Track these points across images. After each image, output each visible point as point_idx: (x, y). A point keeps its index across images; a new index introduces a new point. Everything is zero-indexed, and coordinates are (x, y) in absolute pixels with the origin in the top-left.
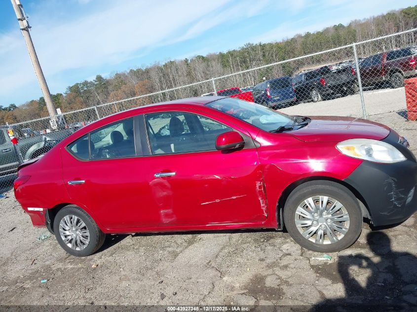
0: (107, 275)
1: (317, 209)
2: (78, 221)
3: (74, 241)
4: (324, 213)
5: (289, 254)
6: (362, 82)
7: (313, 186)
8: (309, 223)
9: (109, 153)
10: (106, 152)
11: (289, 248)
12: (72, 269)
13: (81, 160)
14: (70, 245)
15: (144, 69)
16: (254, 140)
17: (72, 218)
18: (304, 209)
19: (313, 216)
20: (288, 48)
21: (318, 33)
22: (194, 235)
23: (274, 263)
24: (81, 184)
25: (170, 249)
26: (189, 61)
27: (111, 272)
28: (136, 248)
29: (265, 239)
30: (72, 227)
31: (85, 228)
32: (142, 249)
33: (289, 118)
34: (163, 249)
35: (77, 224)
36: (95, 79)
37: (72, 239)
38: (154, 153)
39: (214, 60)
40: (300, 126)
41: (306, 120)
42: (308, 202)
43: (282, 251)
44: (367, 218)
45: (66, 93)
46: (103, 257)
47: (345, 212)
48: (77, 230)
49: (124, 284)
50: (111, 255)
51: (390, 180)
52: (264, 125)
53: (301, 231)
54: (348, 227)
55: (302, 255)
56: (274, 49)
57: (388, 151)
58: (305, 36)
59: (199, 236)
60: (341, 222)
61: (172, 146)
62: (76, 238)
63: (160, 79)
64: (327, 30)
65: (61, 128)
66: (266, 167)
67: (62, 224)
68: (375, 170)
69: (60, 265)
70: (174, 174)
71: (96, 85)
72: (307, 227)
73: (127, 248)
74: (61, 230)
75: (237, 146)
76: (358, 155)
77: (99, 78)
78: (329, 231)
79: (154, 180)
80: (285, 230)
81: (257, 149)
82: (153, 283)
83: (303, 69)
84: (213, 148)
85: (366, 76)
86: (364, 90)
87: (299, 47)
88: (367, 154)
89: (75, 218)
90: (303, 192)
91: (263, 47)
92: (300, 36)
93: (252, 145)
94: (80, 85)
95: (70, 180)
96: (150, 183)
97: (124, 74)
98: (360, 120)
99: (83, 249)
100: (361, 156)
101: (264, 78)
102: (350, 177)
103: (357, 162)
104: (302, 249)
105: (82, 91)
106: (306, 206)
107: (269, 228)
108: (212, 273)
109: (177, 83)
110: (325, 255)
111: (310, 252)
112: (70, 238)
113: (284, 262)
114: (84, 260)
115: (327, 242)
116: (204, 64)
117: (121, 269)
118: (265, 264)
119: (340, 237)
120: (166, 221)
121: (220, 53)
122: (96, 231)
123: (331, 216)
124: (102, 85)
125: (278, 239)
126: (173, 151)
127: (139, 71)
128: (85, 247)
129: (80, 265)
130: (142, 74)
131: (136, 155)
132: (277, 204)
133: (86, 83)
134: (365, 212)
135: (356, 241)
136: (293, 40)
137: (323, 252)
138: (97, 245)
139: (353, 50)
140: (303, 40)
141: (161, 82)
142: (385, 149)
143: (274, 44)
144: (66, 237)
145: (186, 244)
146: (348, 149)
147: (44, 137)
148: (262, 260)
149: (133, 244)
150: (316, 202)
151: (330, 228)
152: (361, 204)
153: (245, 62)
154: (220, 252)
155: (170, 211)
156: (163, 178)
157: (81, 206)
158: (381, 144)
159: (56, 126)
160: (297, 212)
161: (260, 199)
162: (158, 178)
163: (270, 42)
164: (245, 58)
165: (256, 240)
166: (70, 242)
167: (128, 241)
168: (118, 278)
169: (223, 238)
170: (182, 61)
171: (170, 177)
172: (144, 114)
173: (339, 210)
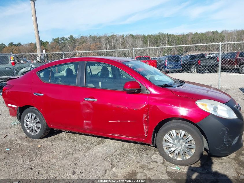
0: (45, 153)
1: (177, 138)
2: (35, 118)
3: (31, 129)
4: (181, 141)
5: (156, 162)
6: (221, 67)
7: (177, 124)
8: (171, 145)
9: (61, 81)
10: (59, 80)
11: (156, 157)
12: (26, 145)
13: (44, 82)
14: (28, 131)
15: (98, 36)
16: (147, 89)
17: (32, 115)
18: (169, 136)
19: (174, 141)
20: (183, 40)
21: (202, 34)
22: (103, 139)
23: (145, 165)
24: (41, 96)
25: (86, 145)
26: (125, 37)
27: (48, 152)
28: (66, 140)
29: (144, 150)
30: (32, 120)
31: (39, 122)
32: (70, 141)
33: (172, 80)
34: (82, 143)
35: (35, 119)
36: (69, 37)
37: (30, 127)
38: (87, 85)
39: (139, 38)
40: (178, 86)
41: (182, 82)
42: (172, 132)
43: (152, 159)
44: (207, 149)
45: (51, 42)
46: (46, 142)
47: (193, 143)
48: (34, 123)
49: (54, 160)
50: (51, 141)
51: (225, 129)
52: (156, 81)
53: (165, 149)
54: (194, 153)
55: (163, 164)
56: (175, 39)
57: (227, 111)
58: (194, 34)
59: (105, 140)
60: (190, 148)
61: (100, 83)
62: (33, 127)
63: (106, 43)
64: (208, 33)
65: (43, 61)
66: (151, 107)
67: (26, 117)
68: (217, 121)
69: (20, 142)
70: (96, 100)
71: (69, 40)
72: (169, 147)
73: (61, 139)
74: (25, 121)
75: (136, 91)
76: (208, 110)
77: (71, 37)
78: (182, 153)
79: (84, 102)
80: (156, 146)
81: (148, 95)
82: (70, 163)
83: (190, 53)
84: (121, 89)
85: (224, 63)
86: (222, 71)
87: (190, 39)
88: (214, 110)
89: (34, 115)
90: (171, 126)
91: (169, 36)
92: (191, 34)
93: (146, 92)
94: (60, 39)
95: (35, 92)
96: (81, 103)
97: (86, 37)
98: (215, 89)
99: (35, 134)
100: (210, 111)
101: (166, 54)
102: (201, 122)
103: (207, 114)
104: (164, 160)
105: (60, 42)
106: (171, 134)
107: (147, 143)
108: (107, 164)
109: (115, 48)
110: (177, 167)
111: (168, 163)
112: (29, 126)
113: (151, 166)
114: (35, 141)
115: (179, 159)
116: (133, 40)
117: (55, 151)
118: (139, 165)
119: (188, 157)
120: (86, 127)
121: (144, 35)
122: (45, 126)
123: (185, 143)
124: (73, 41)
125: (151, 151)
126: (100, 87)
127: (95, 37)
128: (37, 133)
129: (31, 144)
130: (96, 39)
131: (76, 85)
132: (154, 130)
133: (63, 38)
134: (206, 145)
135: (197, 161)
136: (187, 35)
137: (176, 164)
138: (44, 134)
139: (219, 47)
140: (193, 36)
141: (106, 45)
142: (226, 109)
143: (175, 35)
144: (27, 125)
145: (96, 143)
146: (203, 105)
147: (31, 64)
148: (139, 162)
149: (66, 137)
150: (178, 133)
151: (183, 151)
152: (205, 140)
153: (157, 43)
154: (115, 152)
155: (89, 122)
156: (89, 101)
157: (39, 109)
158: (224, 106)
159: (40, 59)
160: (164, 137)
161: (144, 125)
162: (86, 101)
163: (173, 34)
164: (157, 40)
165: (138, 149)
166: (29, 129)
167: (63, 135)
168: (51, 156)
169: (119, 144)
170: (120, 36)
171: (93, 101)
172: (85, 61)
173: (190, 141)
